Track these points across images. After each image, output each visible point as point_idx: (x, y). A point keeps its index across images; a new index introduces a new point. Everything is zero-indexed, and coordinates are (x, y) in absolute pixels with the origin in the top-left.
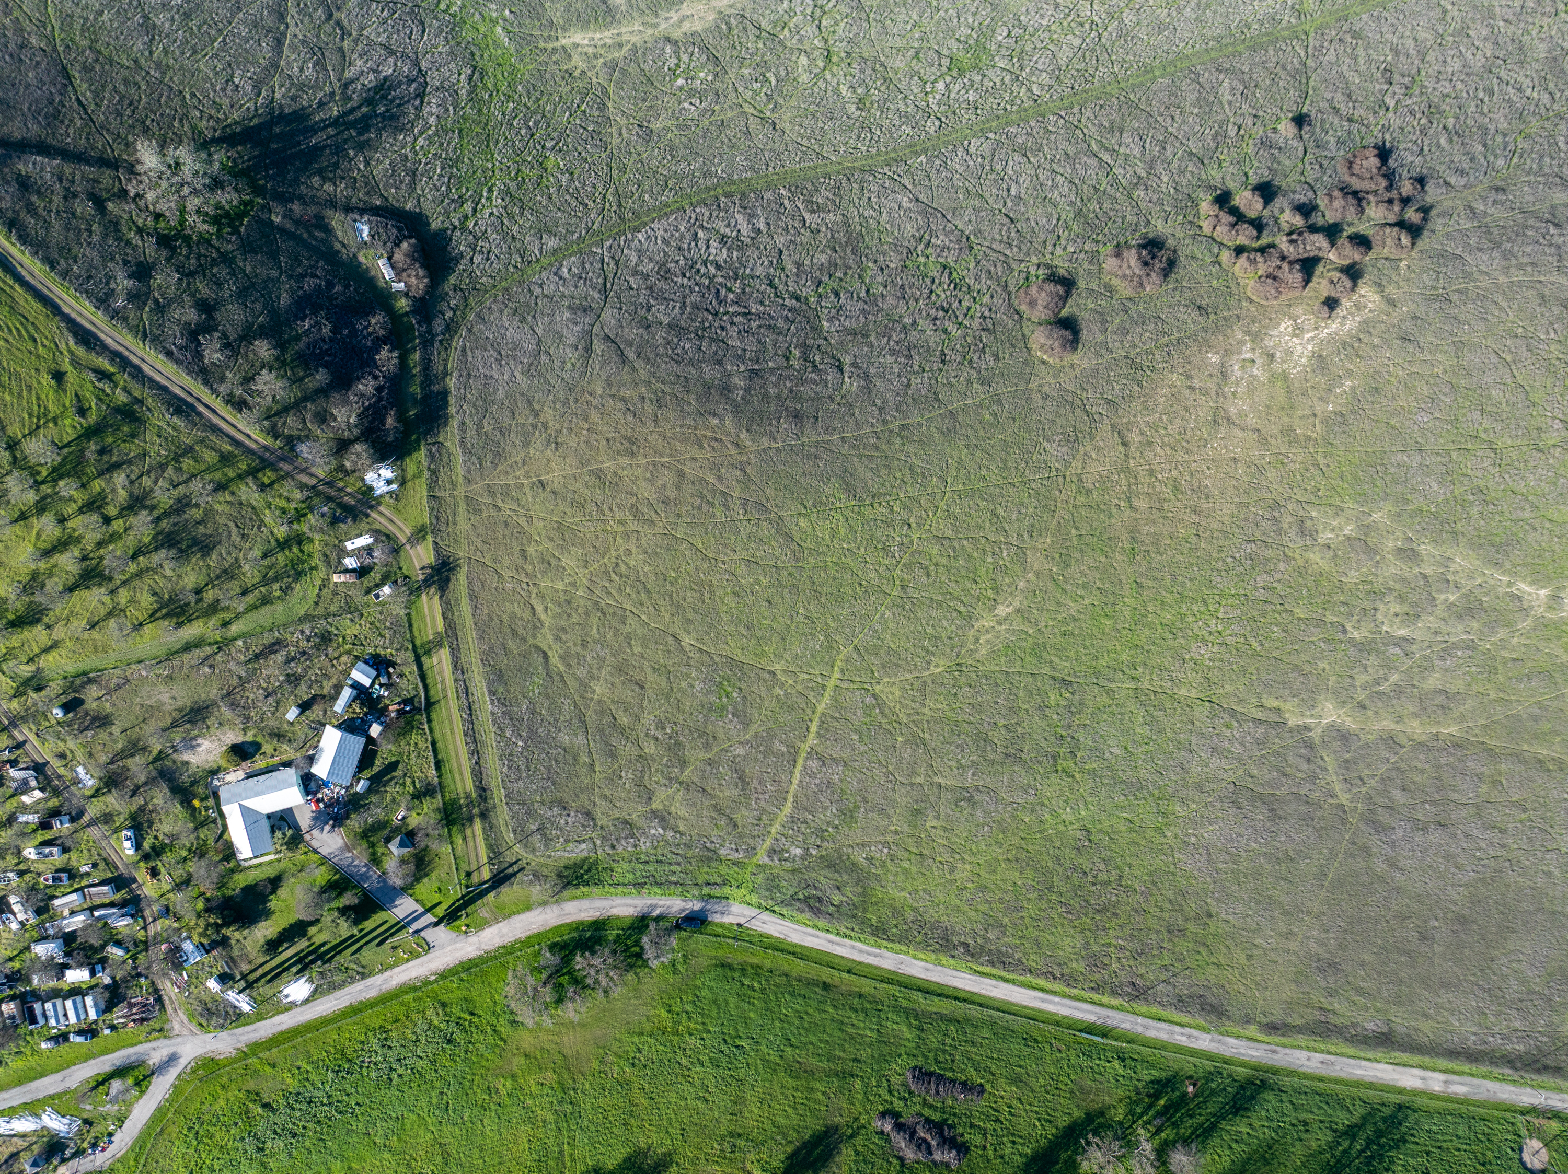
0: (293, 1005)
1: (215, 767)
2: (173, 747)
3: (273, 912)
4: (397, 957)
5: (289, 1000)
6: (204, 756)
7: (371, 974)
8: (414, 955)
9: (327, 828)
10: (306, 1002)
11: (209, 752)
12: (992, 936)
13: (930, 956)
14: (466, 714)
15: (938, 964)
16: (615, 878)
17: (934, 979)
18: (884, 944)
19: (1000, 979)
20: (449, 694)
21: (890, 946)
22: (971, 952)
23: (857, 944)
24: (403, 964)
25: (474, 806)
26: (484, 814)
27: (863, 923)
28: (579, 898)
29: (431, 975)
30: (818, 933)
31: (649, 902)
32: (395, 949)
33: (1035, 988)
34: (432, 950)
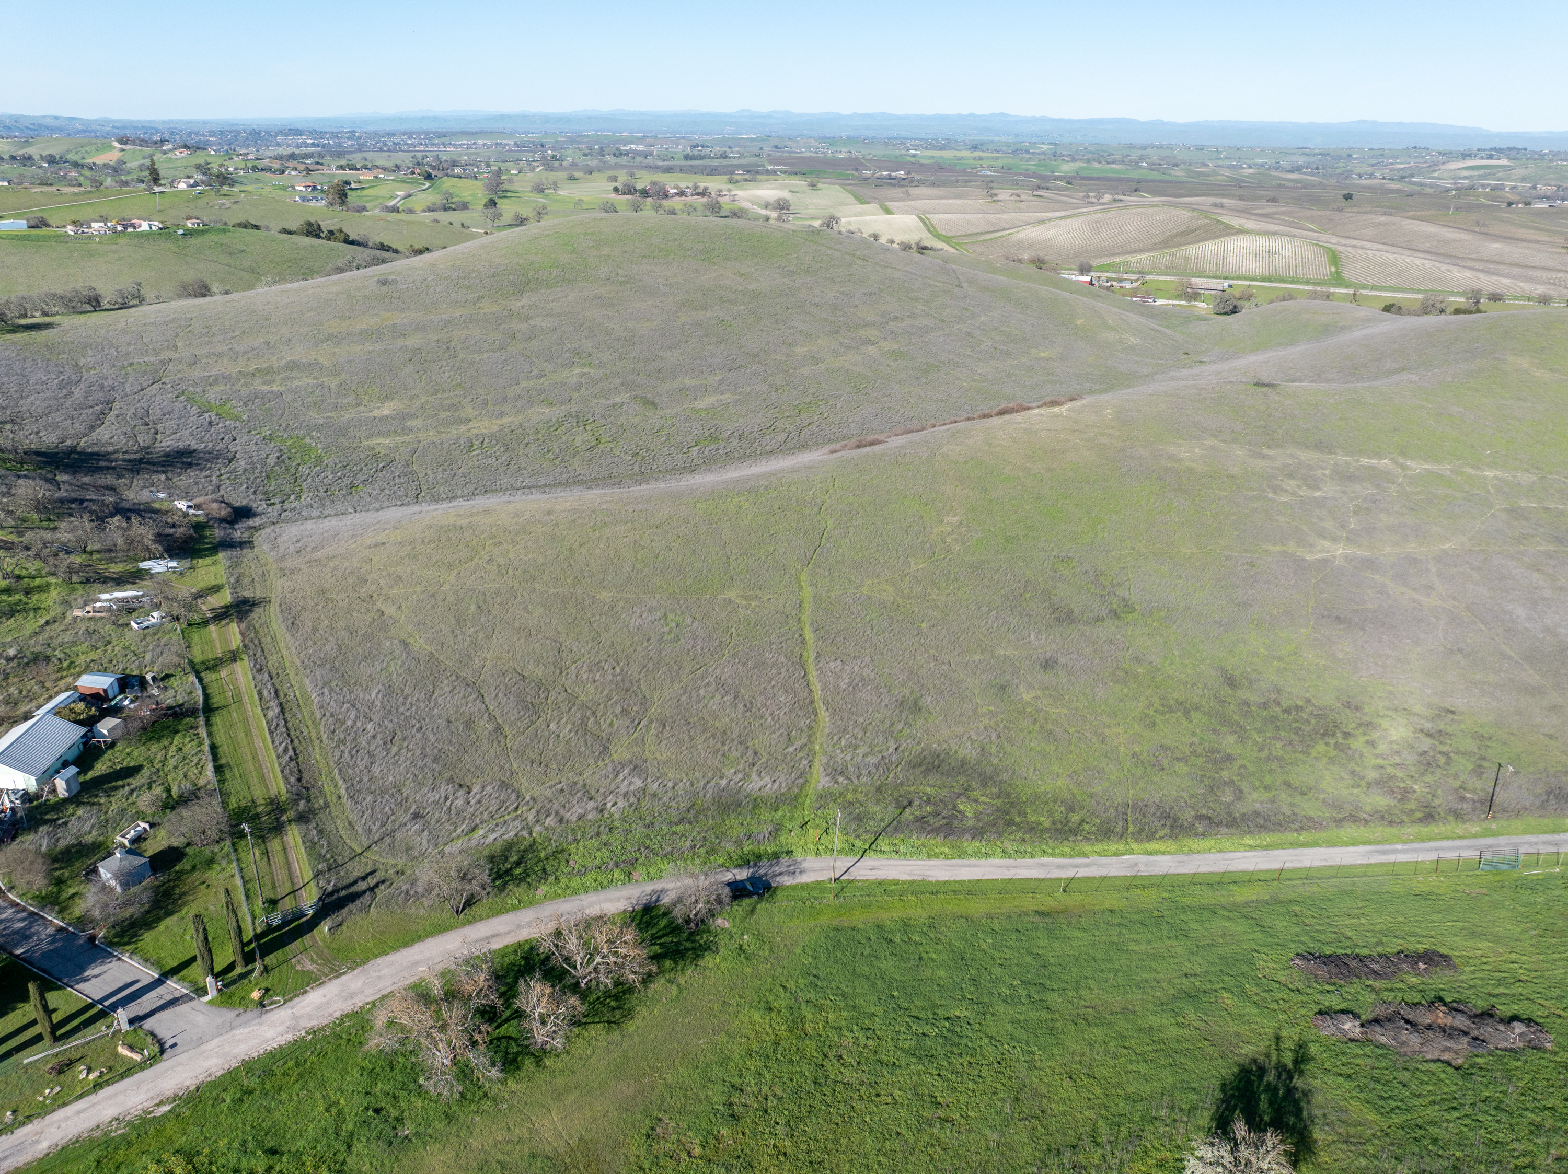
12: (1228, 796)
13: (1171, 845)
14: (275, 711)
15: (1191, 852)
16: (576, 862)
17: (1203, 869)
18: (1087, 848)
19: (1295, 845)
20: (246, 699)
21: (1099, 847)
22: (1219, 824)
23: (1045, 860)
24: (80, 1097)
25: (284, 811)
26: (302, 818)
27: (1033, 829)
28: (515, 908)
29: (161, 1103)
30: (973, 861)
31: (649, 888)
32: (64, 1067)
33: (1354, 843)
34: (169, 1053)
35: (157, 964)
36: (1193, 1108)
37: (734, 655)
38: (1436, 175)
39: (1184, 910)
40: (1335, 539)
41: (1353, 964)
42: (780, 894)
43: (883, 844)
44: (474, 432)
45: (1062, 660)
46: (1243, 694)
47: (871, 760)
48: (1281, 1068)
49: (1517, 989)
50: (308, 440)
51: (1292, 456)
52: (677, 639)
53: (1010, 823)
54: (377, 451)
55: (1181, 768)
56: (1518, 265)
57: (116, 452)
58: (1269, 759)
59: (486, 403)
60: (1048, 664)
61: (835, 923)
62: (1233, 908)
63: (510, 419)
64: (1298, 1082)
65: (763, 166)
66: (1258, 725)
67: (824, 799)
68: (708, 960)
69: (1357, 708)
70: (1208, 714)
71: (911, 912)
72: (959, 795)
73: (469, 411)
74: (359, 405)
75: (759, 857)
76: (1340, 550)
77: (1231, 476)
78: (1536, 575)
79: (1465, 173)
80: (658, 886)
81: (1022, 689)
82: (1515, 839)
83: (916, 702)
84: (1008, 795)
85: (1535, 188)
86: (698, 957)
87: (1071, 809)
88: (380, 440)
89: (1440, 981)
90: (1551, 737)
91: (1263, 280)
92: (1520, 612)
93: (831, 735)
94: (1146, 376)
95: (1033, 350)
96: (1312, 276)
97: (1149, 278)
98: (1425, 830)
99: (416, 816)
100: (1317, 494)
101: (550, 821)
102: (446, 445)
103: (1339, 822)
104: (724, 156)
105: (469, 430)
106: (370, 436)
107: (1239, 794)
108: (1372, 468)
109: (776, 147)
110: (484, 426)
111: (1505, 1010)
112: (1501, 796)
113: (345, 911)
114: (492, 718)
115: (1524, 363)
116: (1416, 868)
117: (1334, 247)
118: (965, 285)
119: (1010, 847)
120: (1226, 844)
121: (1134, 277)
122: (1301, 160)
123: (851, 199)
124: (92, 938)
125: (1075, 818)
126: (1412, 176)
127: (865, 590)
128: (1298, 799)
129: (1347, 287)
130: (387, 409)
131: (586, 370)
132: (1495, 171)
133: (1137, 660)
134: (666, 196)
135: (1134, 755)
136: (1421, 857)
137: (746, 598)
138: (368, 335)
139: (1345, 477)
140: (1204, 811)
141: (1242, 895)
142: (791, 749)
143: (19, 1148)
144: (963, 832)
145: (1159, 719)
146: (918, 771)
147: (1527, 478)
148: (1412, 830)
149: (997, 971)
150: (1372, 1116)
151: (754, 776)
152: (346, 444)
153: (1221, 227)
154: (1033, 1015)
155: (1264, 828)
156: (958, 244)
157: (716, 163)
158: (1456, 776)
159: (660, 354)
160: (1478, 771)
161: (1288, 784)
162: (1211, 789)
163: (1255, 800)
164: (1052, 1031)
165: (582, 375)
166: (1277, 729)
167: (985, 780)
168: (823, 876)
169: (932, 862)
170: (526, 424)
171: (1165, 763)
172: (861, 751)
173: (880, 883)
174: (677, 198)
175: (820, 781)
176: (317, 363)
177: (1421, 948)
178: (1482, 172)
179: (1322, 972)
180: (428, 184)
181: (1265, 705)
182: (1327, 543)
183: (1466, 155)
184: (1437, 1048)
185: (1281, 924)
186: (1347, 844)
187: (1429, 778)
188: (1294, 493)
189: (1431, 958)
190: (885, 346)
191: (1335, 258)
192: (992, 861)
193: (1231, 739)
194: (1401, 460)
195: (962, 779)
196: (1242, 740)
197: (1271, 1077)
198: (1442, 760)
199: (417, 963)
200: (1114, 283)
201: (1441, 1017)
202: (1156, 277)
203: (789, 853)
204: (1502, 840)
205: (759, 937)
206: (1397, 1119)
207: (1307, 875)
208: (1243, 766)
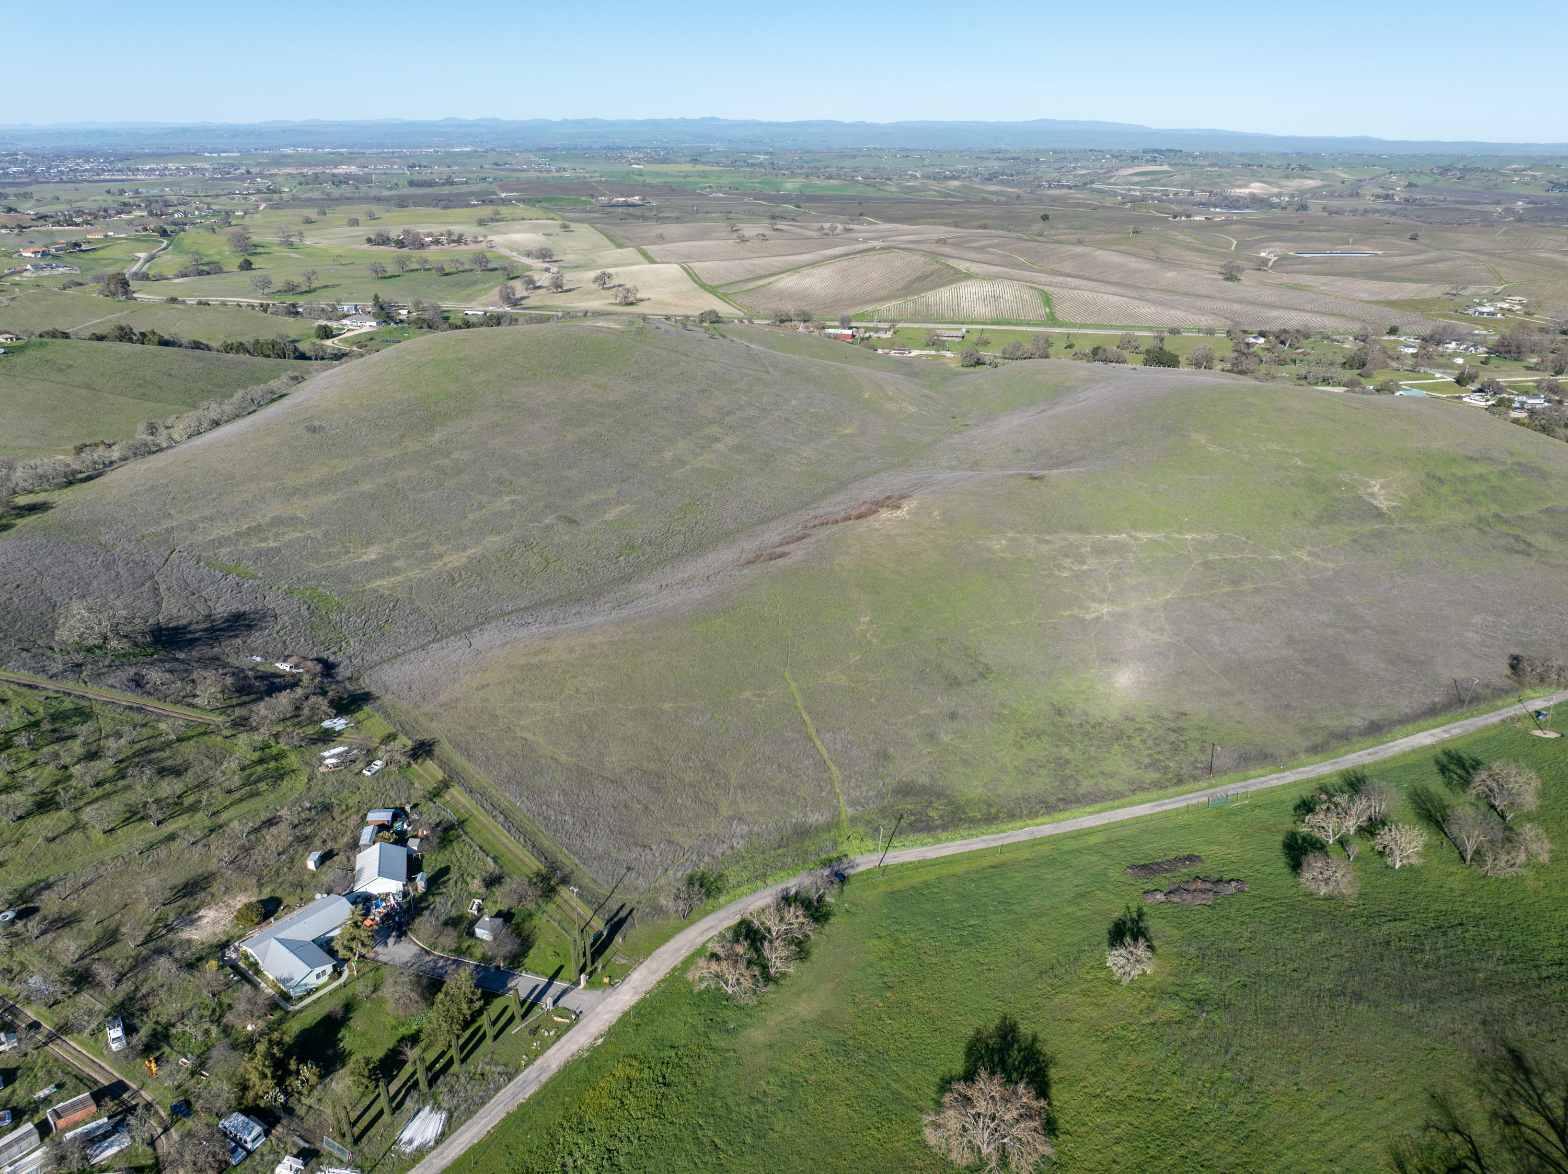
0: (421, 1153)
1: (224, 939)
2: (166, 926)
3: (351, 1054)
4: (543, 1039)
5: (415, 1144)
6: (209, 930)
7: (517, 1071)
8: (562, 1031)
9: (391, 941)
10: (441, 1138)
11: (215, 922)
12: (1072, 786)
13: (1046, 819)
14: (501, 818)
15: (1059, 821)
16: (733, 881)
17: (1068, 829)
18: (1005, 827)
19: (1113, 808)
20: (475, 812)
21: (1010, 826)
22: (1071, 802)
23: (984, 837)
24: (553, 1044)
25: (549, 879)
26: (565, 881)
27: (972, 821)
28: (712, 912)
29: (596, 1039)
30: (946, 844)
31: (779, 888)
32: (534, 1031)
33: (1143, 802)
34: (581, 1016)
35: (543, 974)
36: (1099, 944)
37: (767, 737)
38: (1112, 181)
39: (1066, 853)
40: (1101, 601)
41: (1155, 867)
42: (852, 880)
43: (895, 842)
44: (450, 565)
45: (960, 712)
46: (1068, 719)
47: (871, 793)
48: (1132, 920)
49: (1232, 867)
50: (320, 589)
51: (1065, 539)
52: (727, 731)
53: (960, 820)
54: (381, 592)
55: (1043, 772)
56: (1187, 294)
57: (190, 623)
58: (1090, 759)
59: (448, 538)
60: (953, 716)
61: (889, 890)
62: (1089, 848)
63: (473, 551)
64: (1141, 924)
65: (495, 193)
66: (1079, 738)
67: (853, 821)
68: (833, 920)
69: (1133, 720)
70: (1050, 736)
71: (926, 878)
72: (927, 807)
73: (438, 548)
74: (348, 552)
75: (831, 861)
76: (1105, 609)
77: (1030, 561)
78: (1223, 611)
79: (1136, 179)
80: (784, 886)
81: (942, 735)
82: (1225, 787)
83: (885, 752)
84: (954, 803)
85: (1192, 194)
86: (827, 920)
87: (990, 806)
88: (379, 583)
89: (1197, 869)
90: (1239, 722)
91: (993, 323)
92: (1216, 640)
93: (843, 781)
94: (929, 444)
95: (838, 428)
96: (1031, 317)
97: (899, 326)
98: (1179, 789)
99: (629, 869)
100: (1085, 568)
101: (706, 859)
102: (433, 581)
103: (1134, 792)
104: (450, 182)
105: (445, 564)
106: (369, 580)
107: (1078, 784)
108: (1116, 542)
109: (496, 164)
110: (454, 560)
111: (1226, 877)
112: (1217, 763)
113: (623, 928)
114: (639, 802)
115: (1201, 438)
116: (1177, 812)
117: (1046, 289)
118: (771, 369)
119: (965, 833)
120: (1076, 813)
121: (886, 325)
122: (995, 165)
123: (605, 241)
124: (498, 967)
125: (993, 811)
126: (1092, 182)
127: (828, 680)
128: (1110, 781)
129: (1060, 327)
130: (372, 553)
131: (513, 497)
132: (1159, 176)
133: (1003, 705)
134: (422, 246)
135: (1016, 767)
136: (1179, 805)
137: (758, 696)
138: (325, 485)
139: (1101, 551)
140: (1061, 796)
141: (1092, 840)
142: (824, 794)
143: (542, 1070)
144: (937, 828)
145: (1024, 742)
146: (900, 796)
147: (1212, 537)
148: (1172, 790)
149: (984, 900)
150: (1176, 932)
151: (809, 814)
152: (354, 590)
153: (951, 271)
154: (1010, 917)
155: (1095, 801)
156: (725, 294)
157: (446, 190)
158: (1191, 755)
159: (564, 473)
160: (1202, 750)
161: (1102, 773)
162: (1062, 782)
163: (1086, 785)
164: (1022, 923)
165: (512, 502)
166: (1091, 739)
167: (939, 795)
168: (870, 866)
169: (925, 848)
170: (487, 554)
171: (1034, 770)
172: (864, 789)
173: (903, 865)
174: (433, 247)
175: (847, 811)
176: (297, 517)
177: (1185, 854)
178: (1149, 178)
179: (1142, 874)
180: (166, 242)
181: (1081, 725)
182: (1096, 605)
183: (1135, 159)
184: (1200, 899)
185: (1115, 853)
186: (1140, 804)
187: (1177, 758)
188: (1070, 569)
189: (1191, 858)
190: (731, 440)
191: (1048, 300)
192: (956, 843)
193: (1066, 750)
194: (1133, 533)
195: (926, 797)
196: (1073, 749)
197: (1129, 925)
198: (1183, 746)
199: (678, 949)
200: (872, 334)
201: (1200, 885)
202: (905, 325)
203: (846, 856)
204: (1219, 789)
205: (852, 903)
206: (1186, 931)
207: (1123, 824)
208: (1076, 766)
